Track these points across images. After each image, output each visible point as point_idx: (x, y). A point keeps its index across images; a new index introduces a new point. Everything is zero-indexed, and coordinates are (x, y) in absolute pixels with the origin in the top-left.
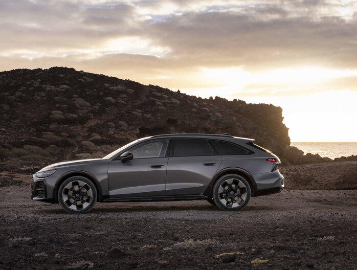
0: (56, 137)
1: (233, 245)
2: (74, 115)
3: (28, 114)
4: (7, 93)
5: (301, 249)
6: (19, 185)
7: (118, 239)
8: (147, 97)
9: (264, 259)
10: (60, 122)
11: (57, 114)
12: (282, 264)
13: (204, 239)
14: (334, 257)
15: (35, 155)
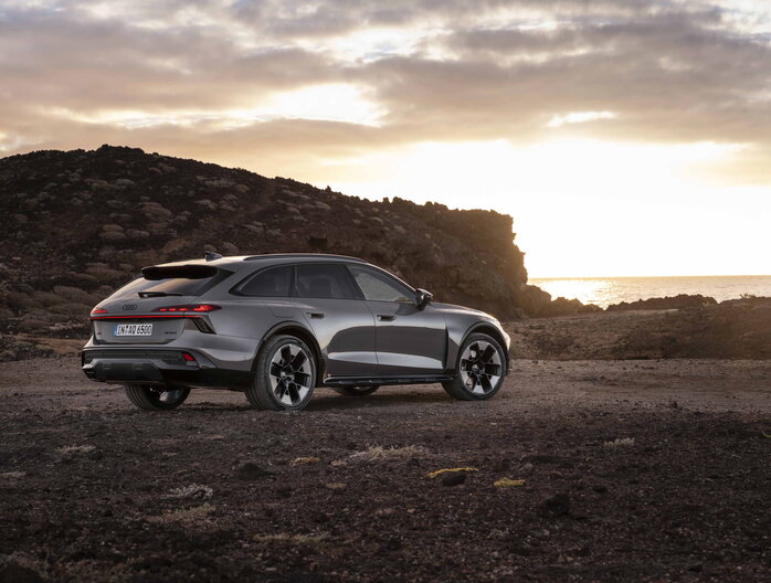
0: (112, 271)
1: (454, 455)
2: (143, 233)
3: (62, 230)
4: (22, 195)
5: (579, 461)
6: (48, 356)
7: (249, 447)
8: (273, 198)
9: (515, 478)
10: (118, 244)
11: (113, 231)
12: (549, 486)
13: (400, 446)
14: (639, 474)
15: (75, 304)
